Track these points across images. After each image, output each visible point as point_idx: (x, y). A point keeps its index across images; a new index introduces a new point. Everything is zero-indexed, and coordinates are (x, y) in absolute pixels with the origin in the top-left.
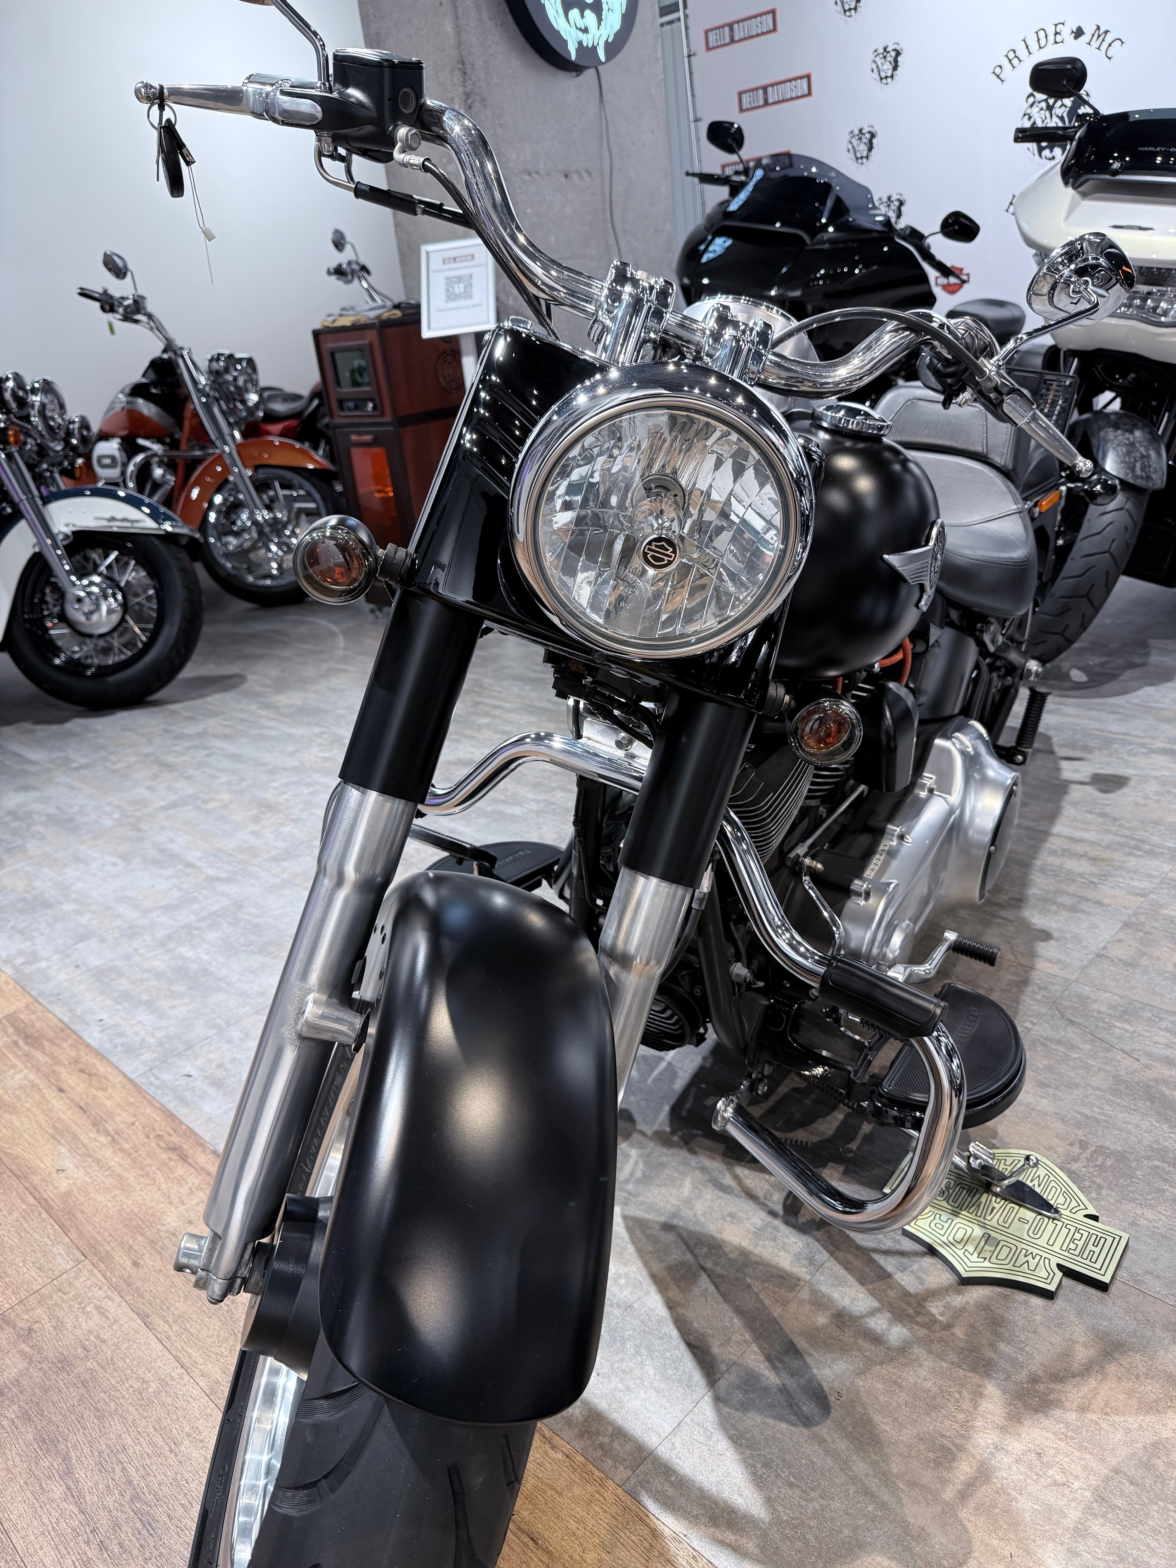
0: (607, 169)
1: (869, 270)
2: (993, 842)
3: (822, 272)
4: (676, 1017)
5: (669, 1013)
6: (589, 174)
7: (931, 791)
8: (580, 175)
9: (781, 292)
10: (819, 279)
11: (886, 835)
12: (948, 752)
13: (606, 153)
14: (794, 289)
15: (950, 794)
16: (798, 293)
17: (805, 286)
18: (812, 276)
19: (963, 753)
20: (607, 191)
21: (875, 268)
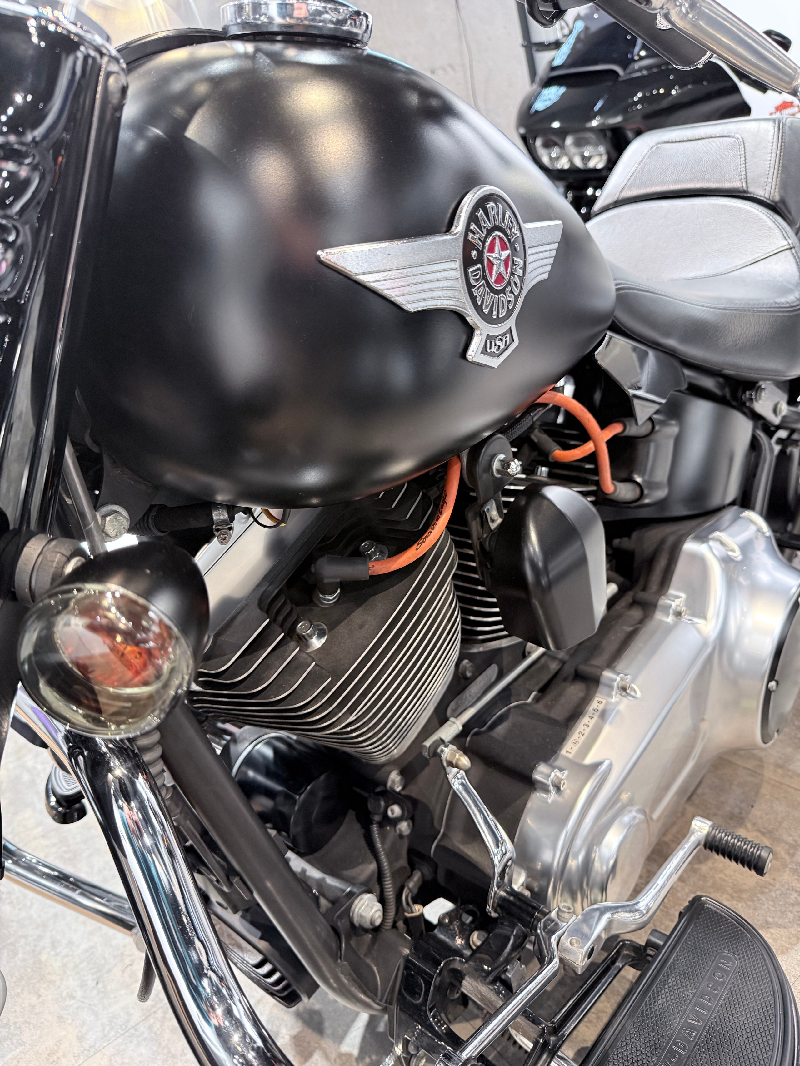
0: (467, 62)
1: (685, 89)
2: (772, 676)
3: (640, 95)
4: (277, 976)
5: (267, 968)
6: (452, 66)
7: (678, 614)
8: (444, 69)
9: (602, 121)
10: (636, 103)
11: (601, 688)
12: (700, 560)
13: (466, 51)
14: (615, 115)
15: (704, 617)
16: (619, 119)
17: (624, 112)
18: (630, 101)
19: (726, 561)
20: (469, 80)
21: (690, 87)
